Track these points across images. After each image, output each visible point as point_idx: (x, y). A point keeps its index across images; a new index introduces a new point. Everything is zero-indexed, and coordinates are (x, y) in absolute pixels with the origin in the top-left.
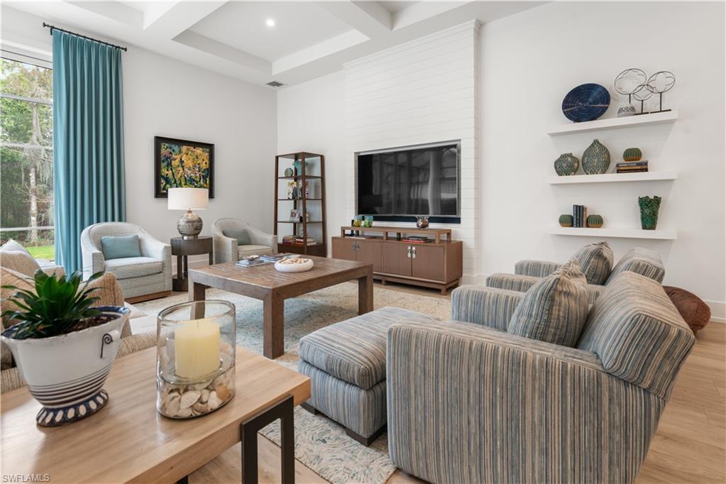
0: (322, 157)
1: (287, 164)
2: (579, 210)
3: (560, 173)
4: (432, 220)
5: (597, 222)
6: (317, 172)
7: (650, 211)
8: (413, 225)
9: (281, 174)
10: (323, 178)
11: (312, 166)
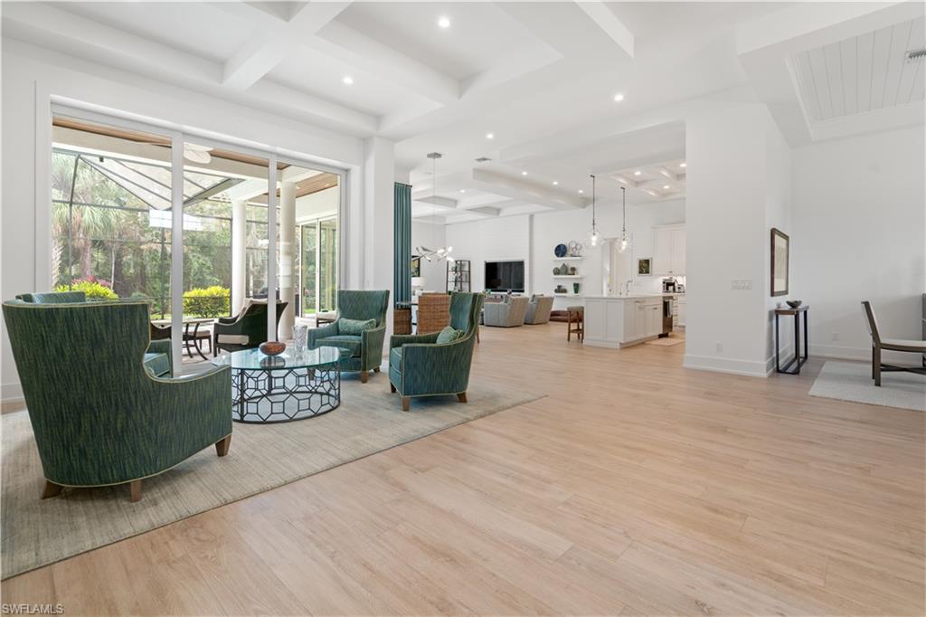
0: (469, 262)
1: (452, 265)
2: (559, 287)
3: (555, 274)
4: (513, 291)
5: (565, 291)
6: (466, 269)
7: (577, 287)
8: (506, 293)
9: (450, 269)
10: (469, 272)
11: (464, 265)
